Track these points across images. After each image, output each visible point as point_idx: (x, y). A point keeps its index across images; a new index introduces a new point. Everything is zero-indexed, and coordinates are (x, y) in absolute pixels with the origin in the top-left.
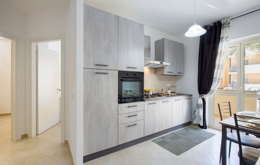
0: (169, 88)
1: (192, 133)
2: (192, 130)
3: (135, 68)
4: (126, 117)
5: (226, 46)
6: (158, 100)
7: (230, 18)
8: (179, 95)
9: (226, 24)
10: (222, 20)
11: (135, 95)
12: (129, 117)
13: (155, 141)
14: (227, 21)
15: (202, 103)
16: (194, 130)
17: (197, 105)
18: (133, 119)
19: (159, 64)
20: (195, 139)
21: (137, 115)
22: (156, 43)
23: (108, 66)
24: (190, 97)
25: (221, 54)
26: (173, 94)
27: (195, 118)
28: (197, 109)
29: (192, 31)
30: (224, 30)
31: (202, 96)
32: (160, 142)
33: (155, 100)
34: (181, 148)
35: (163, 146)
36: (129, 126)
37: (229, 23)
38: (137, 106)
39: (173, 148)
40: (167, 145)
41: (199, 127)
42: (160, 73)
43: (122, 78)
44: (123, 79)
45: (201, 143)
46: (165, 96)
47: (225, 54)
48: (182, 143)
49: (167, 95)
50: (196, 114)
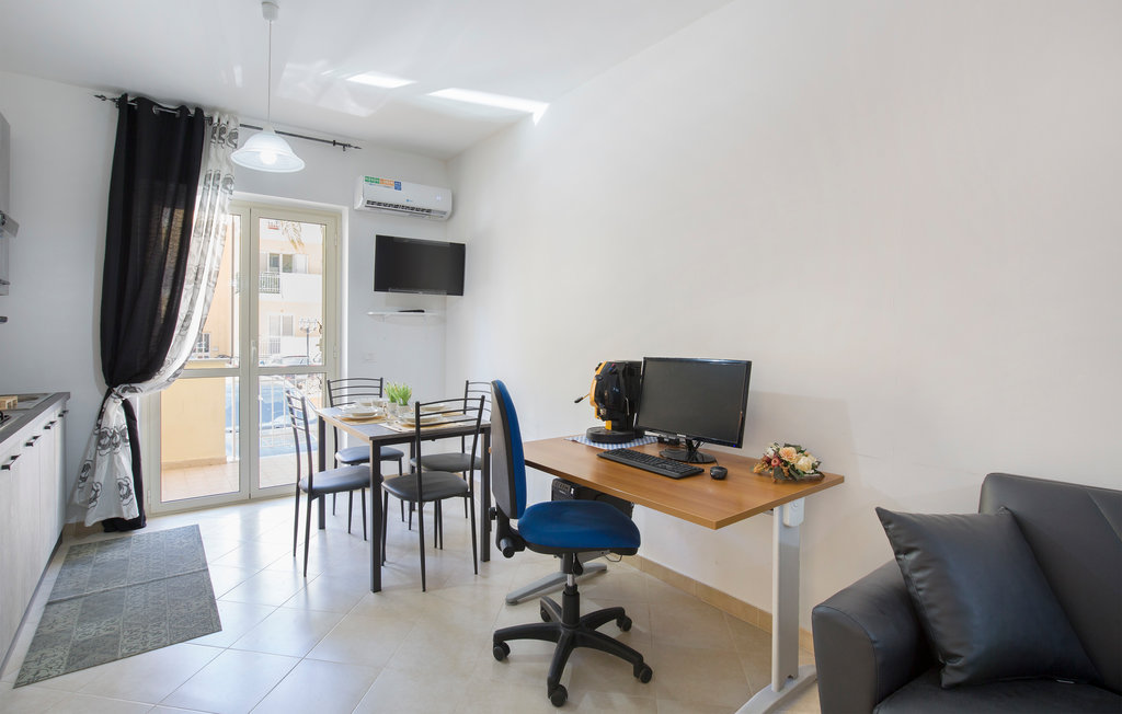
5: (226, 207)
9: (228, 133)
17: (102, 435)
25: (209, 229)
27: (95, 497)
30: (221, 150)
32: (73, 655)
37: (236, 135)
39: (162, 631)
40: (124, 639)
50: (101, 475)
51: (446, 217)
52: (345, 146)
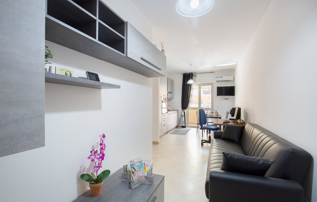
2: (180, 129)
7: (197, 73)
8: (174, 110)
9: (195, 75)
10: (193, 73)
12: (164, 120)
15: (184, 114)
24: (178, 111)
30: (194, 78)
31: (184, 111)
36: (164, 125)
41: (182, 127)
50: (181, 120)
51: (233, 81)
52: (213, 72)
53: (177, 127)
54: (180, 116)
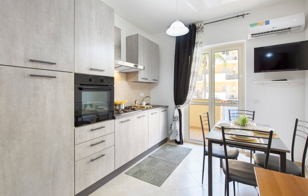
0: (143, 99)
1: (170, 152)
2: (169, 148)
3: (102, 71)
4: (88, 147)
5: (200, 52)
6: (132, 115)
7: (204, 23)
8: (155, 106)
9: (200, 28)
10: (196, 23)
11: (98, 110)
12: (92, 145)
13: (129, 173)
14: (201, 25)
15: (178, 115)
16: (172, 147)
17: (174, 117)
18: (99, 148)
19: (133, 68)
20: (174, 159)
21: (105, 141)
22: (128, 39)
23: (55, 64)
24: (166, 109)
25: (196, 60)
26: (148, 106)
27: (172, 133)
28: (173, 122)
29: (174, 28)
30: (199, 34)
31: (178, 107)
32: (137, 172)
33: (129, 116)
34: (161, 174)
35: (140, 177)
36: (92, 160)
37: (203, 28)
38: (104, 127)
39: (152, 177)
40: (145, 174)
41: (176, 143)
42: (133, 79)
43: (81, 85)
44: (83, 87)
45: (180, 162)
46: (140, 109)
47: (199, 60)
48: (162, 168)
49: (142, 108)
50: (173, 128)
52: (243, 15)
53: (165, 141)
54: (171, 118)
